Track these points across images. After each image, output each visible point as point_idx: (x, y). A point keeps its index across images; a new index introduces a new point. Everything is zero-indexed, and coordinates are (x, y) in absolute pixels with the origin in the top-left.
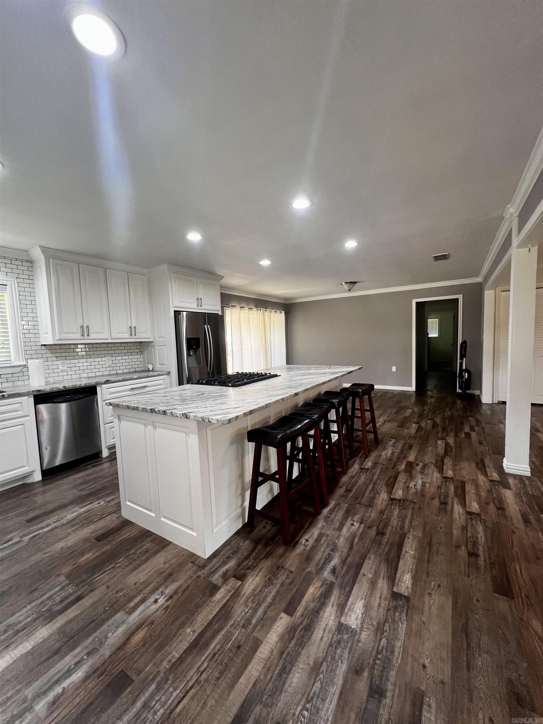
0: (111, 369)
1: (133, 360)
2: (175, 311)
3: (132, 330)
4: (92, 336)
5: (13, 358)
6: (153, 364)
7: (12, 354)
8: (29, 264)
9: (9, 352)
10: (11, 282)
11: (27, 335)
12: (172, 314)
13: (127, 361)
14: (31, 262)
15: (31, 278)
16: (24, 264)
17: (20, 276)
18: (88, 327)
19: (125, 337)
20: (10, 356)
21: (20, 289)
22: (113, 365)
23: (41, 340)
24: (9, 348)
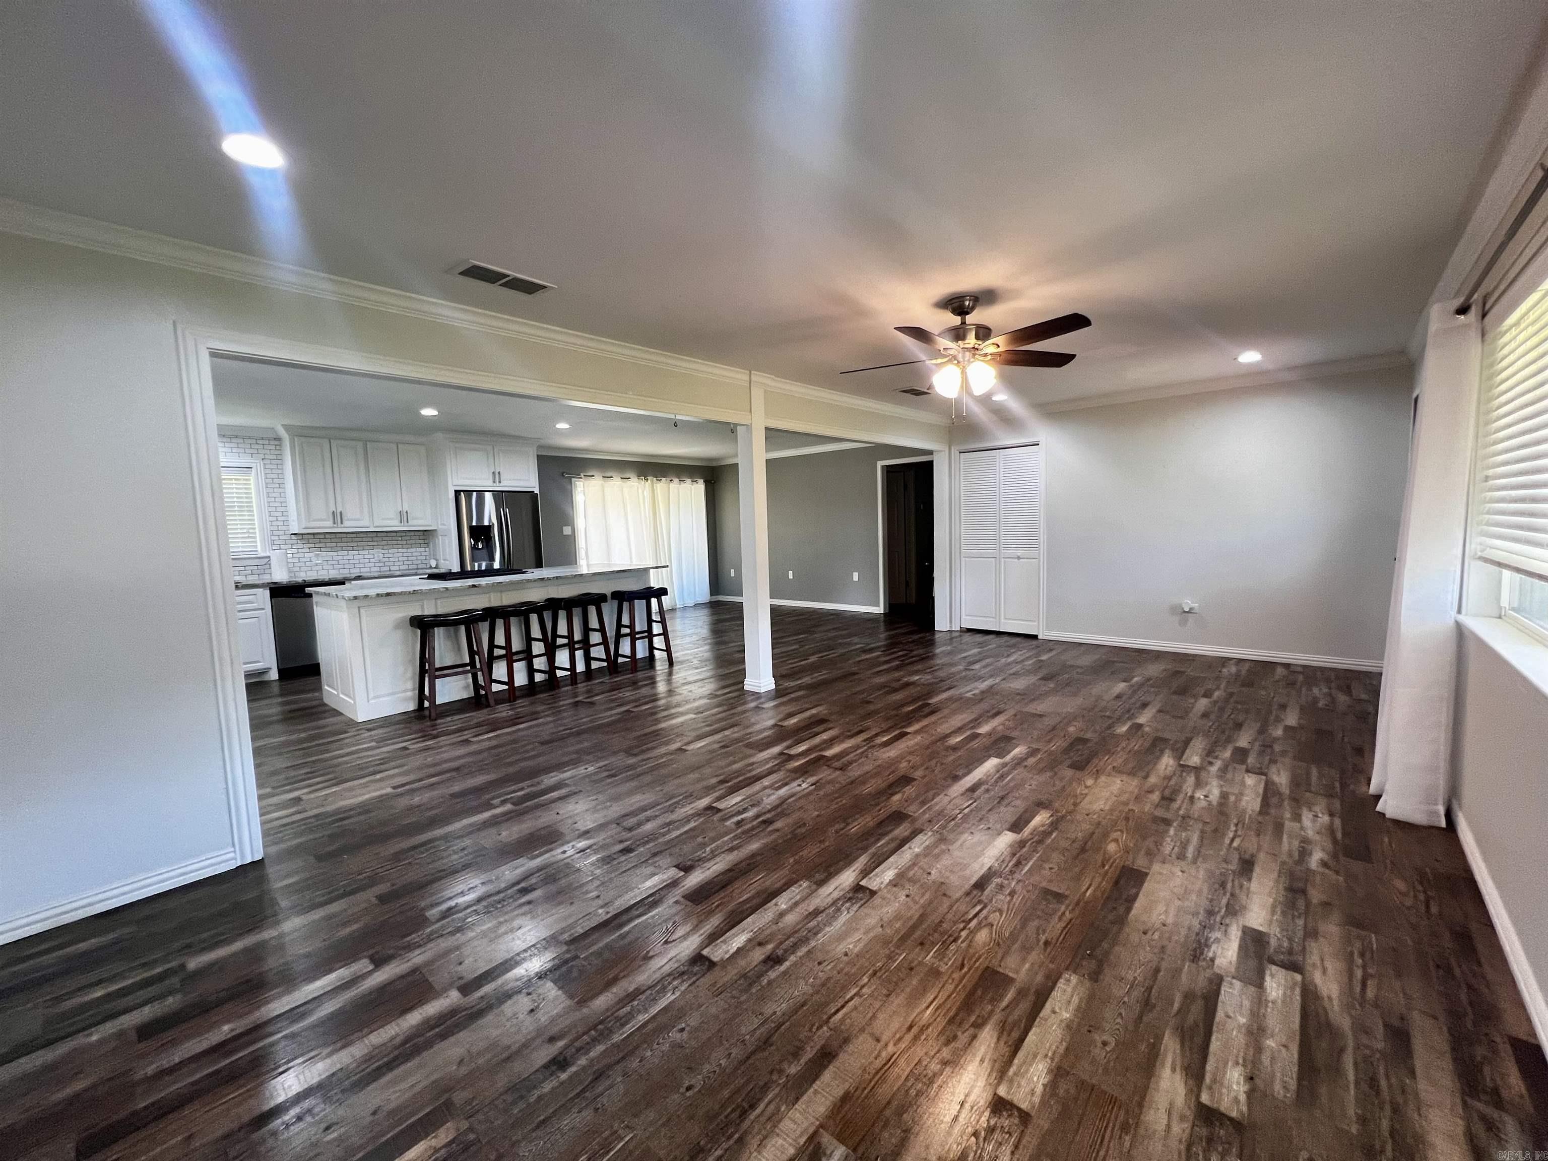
0: (382, 564)
1: (414, 554)
2: (456, 491)
3: (403, 516)
4: (346, 523)
5: (259, 549)
6: (437, 560)
7: (259, 544)
8: (277, 443)
9: (256, 542)
10: (256, 464)
11: (274, 523)
12: (452, 495)
13: (405, 555)
14: (278, 439)
15: (279, 457)
16: (272, 442)
17: (267, 457)
18: (341, 513)
19: (394, 524)
20: (256, 547)
21: (268, 471)
22: (384, 560)
23: (291, 528)
24: (255, 538)
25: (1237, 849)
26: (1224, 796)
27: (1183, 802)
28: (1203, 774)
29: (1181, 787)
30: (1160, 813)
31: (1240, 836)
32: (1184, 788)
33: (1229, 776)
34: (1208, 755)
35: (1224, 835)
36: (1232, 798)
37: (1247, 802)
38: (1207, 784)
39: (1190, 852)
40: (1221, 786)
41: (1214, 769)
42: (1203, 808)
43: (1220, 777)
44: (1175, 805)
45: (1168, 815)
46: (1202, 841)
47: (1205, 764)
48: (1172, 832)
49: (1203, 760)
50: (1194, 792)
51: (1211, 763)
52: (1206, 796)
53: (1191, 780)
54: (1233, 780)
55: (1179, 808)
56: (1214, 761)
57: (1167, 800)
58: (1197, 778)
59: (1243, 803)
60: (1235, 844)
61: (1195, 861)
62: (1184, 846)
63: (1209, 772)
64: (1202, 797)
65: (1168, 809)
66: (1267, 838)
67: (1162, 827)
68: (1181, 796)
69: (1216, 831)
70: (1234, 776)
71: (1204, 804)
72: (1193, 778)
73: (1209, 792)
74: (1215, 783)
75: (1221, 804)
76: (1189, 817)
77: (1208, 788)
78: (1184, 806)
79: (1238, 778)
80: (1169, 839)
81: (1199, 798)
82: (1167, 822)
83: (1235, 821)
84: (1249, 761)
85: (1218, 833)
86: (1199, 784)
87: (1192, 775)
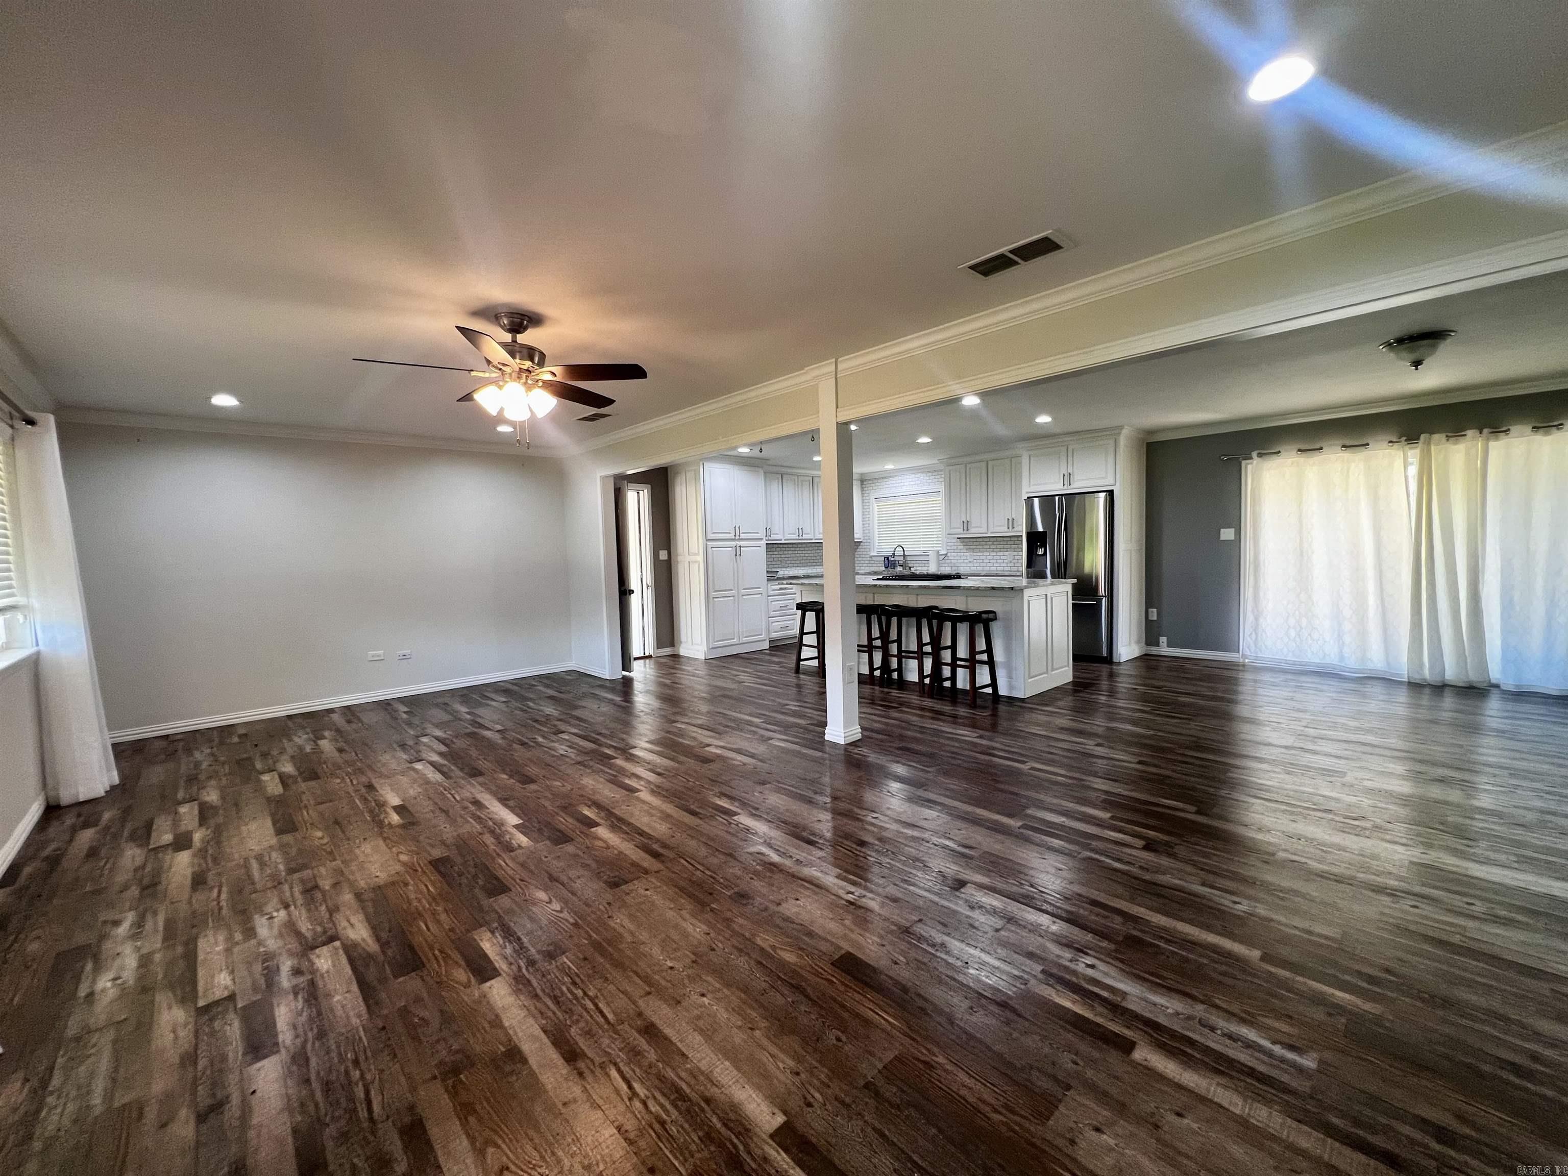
25: (212, 888)
26: (250, 932)
27: (292, 896)
28: (294, 945)
29: (309, 910)
30: (307, 874)
31: (213, 900)
32: (304, 911)
33: (258, 968)
34: (312, 983)
35: (230, 893)
36: (238, 936)
37: (216, 944)
38: (281, 935)
39: (255, 865)
40: (260, 944)
41: (286, 965)
42: (266, 904)
43: (268, 957)
44: (297, 890)
45: (296, 876)
46: (249, 876)
47: (305, 965)
48: (281, 867)
49: (313, 971)
50: (289, 915)
51: (297, 972)
52: (272, 918)
53: (305, 927)
54: (249, 964)
55: (291, 888)
56: (295, 981)
57: (310, 890)
58: (298, 934)
59: (221, 938)
60: (216, 891)
61: (246, 860)
62: (262, 865)
63: (291, 954)
64: (275, 914)
65: (302, 881)
66: (182, 915)
67: (293, 865)
68: (300, 901)
69: (240, 892)
70: (251, 973)
71: (269, 908)
72: (303, 929)
73: (271, 927)
74: (272, 944)
75: (249, 919)
76: (275, 887)
77: (275, 931)
78: (288, 894)
79: (242, 972)
80: (279, 860)
81: (278, 911)
82: (291, 871)
83: (224, 912)
84: (236, 1024)
85: (238, 891)
86: (291, 927)
87: (309, 935)
